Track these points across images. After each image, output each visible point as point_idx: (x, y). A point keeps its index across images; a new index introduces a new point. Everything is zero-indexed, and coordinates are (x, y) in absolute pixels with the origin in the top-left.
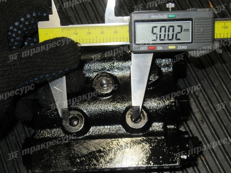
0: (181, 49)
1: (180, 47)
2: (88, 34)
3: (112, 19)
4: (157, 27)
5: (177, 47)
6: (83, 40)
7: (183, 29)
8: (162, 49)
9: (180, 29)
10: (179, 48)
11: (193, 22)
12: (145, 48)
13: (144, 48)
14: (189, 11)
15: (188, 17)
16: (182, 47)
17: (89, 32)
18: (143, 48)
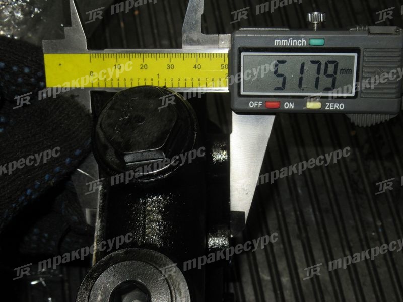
0: (332, 110)
1: (331, 106)
2: (141, 69)
3: (195, 39)
4: (286, 62)
5: (324, 105)
6: (132, 79)
7: (339, 68)
8: (293, 107)
9: (334, 67)
10: (329, 107)
11: (361, 56)
12: (259, 105)
13: (258, 103)
14: (354, 32)
15: (350, 45)
16: (334, 105)
17: (144, 64)
18: (255, 104)
